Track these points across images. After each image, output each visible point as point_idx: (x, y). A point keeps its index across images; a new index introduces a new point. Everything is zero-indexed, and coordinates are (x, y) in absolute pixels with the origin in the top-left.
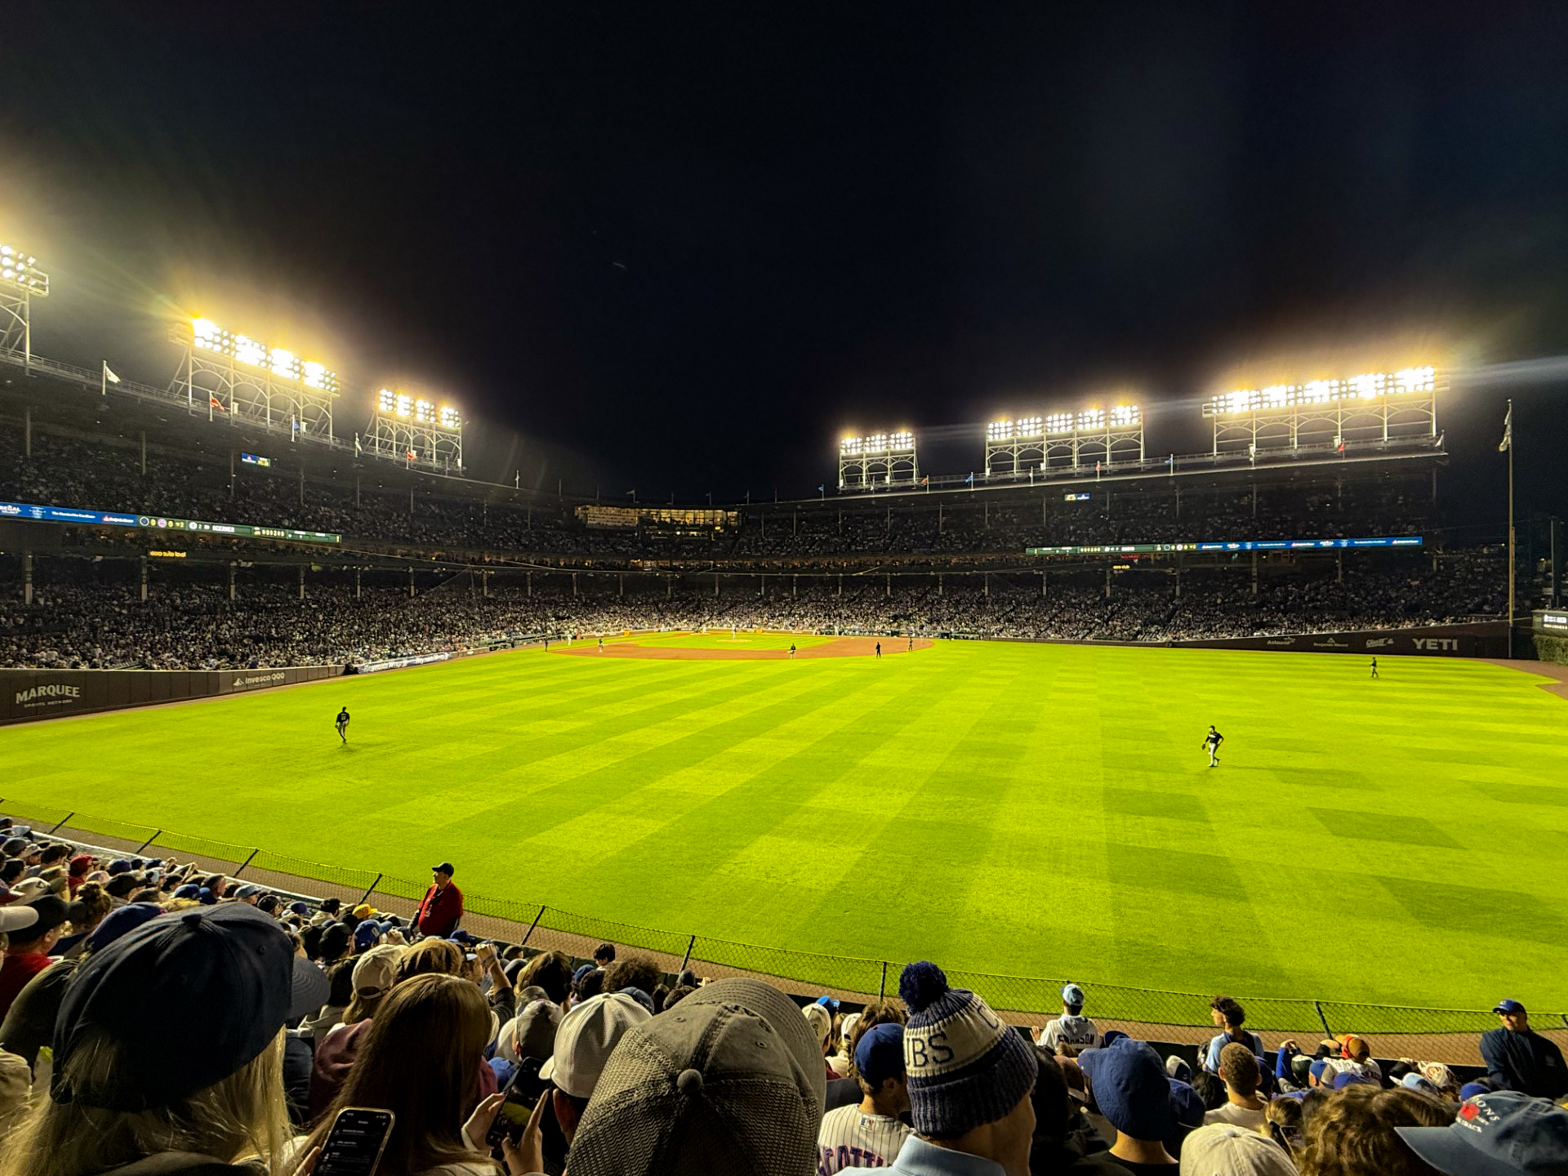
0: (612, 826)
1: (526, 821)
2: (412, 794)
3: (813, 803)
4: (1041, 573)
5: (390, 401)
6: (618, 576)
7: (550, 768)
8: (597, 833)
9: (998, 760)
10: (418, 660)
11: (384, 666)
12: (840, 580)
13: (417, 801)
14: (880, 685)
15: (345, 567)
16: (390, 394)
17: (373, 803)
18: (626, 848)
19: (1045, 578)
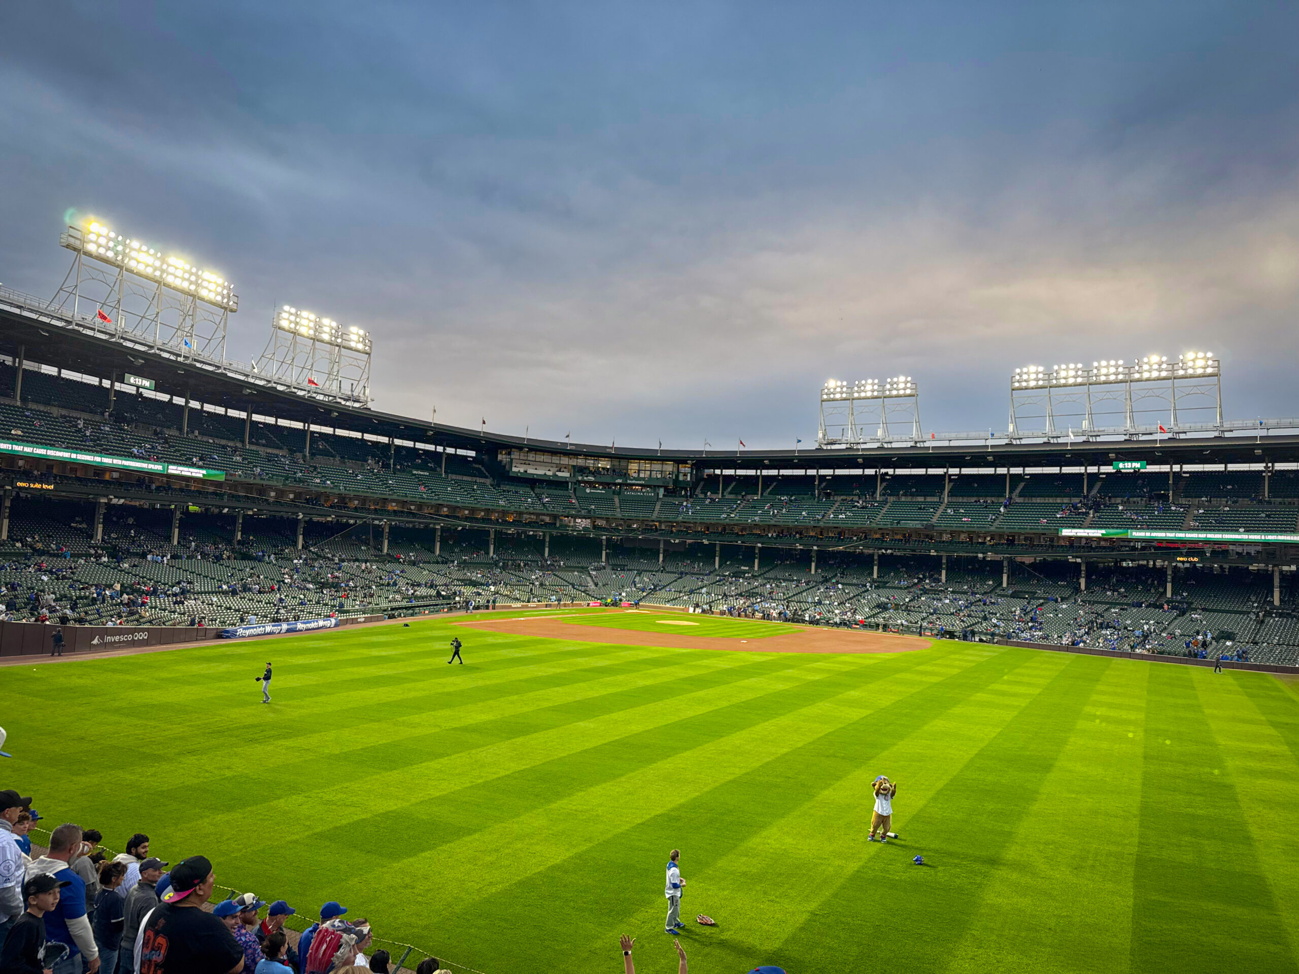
0: (507, 851)
1: (406, 837)
2: (278, 792)
3: (754, 842)
4: (1079, 560)
5: (292, 318)
6: (544, 536)
7: (441, 771)
8: (489, 859)
9: (1000, 806)
10: (300, 626)
11: (260, 630)
12: (814, 554)
13: (282, 801)
14: (854, 694)
15: (226, 510)
16: (293, 310)
17: (233, 799)
18: (519, 881)
19: (1083, 568)
